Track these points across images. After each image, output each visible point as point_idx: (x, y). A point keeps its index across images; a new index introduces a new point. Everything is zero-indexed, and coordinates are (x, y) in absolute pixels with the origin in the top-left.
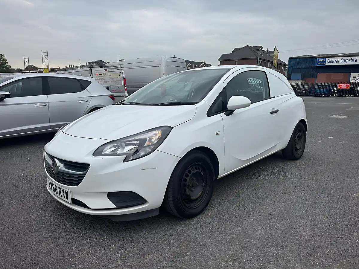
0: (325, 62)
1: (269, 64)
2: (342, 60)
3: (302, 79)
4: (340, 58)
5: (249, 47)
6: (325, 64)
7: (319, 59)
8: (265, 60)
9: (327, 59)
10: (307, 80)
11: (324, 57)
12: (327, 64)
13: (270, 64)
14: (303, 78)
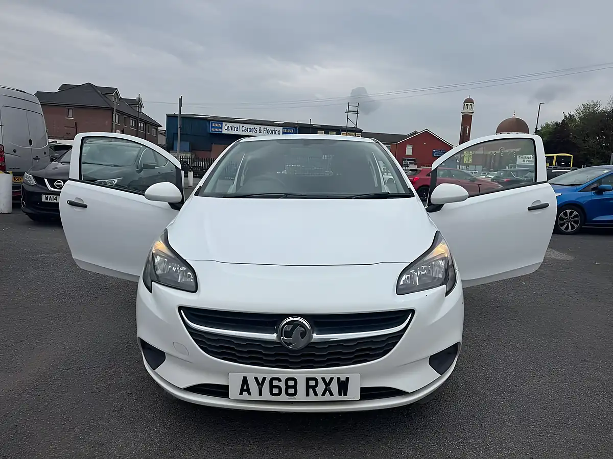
0: (221, 128)
1: (131, 121)
2: (244, 129)
3: (191, 152)
4: (241, 125)
5: (93, 87)
6: (222, 132)
7: (214, 123)
8: (125, 114)
9: (224, 124)
10: (198, 153)
11: (221, 121)
12: (224, 132)
13: (134, 122)
14: (192, 149)
